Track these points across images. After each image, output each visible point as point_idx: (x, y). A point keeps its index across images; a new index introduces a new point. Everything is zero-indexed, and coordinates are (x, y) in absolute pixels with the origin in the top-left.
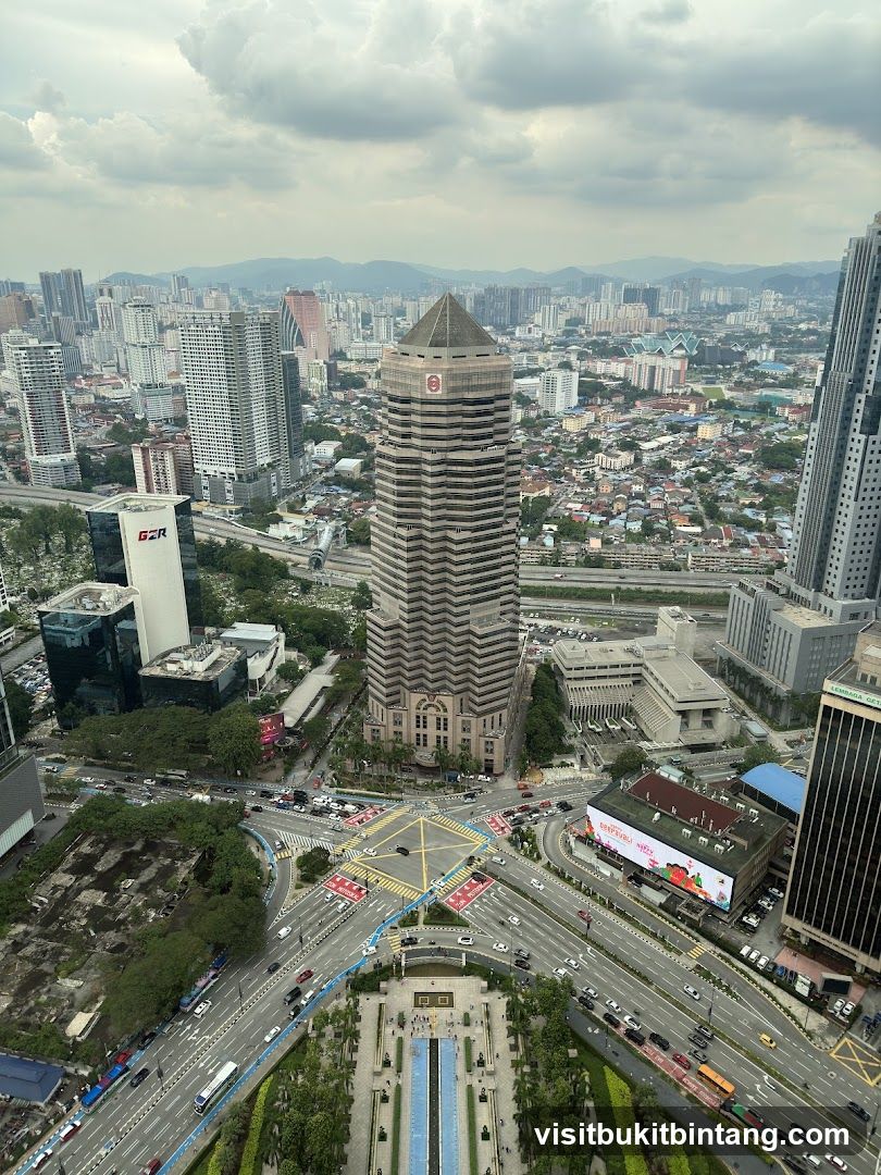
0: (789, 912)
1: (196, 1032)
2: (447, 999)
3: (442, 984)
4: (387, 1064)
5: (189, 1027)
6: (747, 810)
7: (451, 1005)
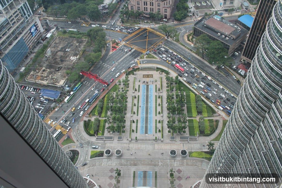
0: (243, 55)
1: (90, 84)
2: (152, 76)
3: (150, 73)
4: (136, 90)
5: (88, 83)
6: (237, 28)
7: (152, 77)
